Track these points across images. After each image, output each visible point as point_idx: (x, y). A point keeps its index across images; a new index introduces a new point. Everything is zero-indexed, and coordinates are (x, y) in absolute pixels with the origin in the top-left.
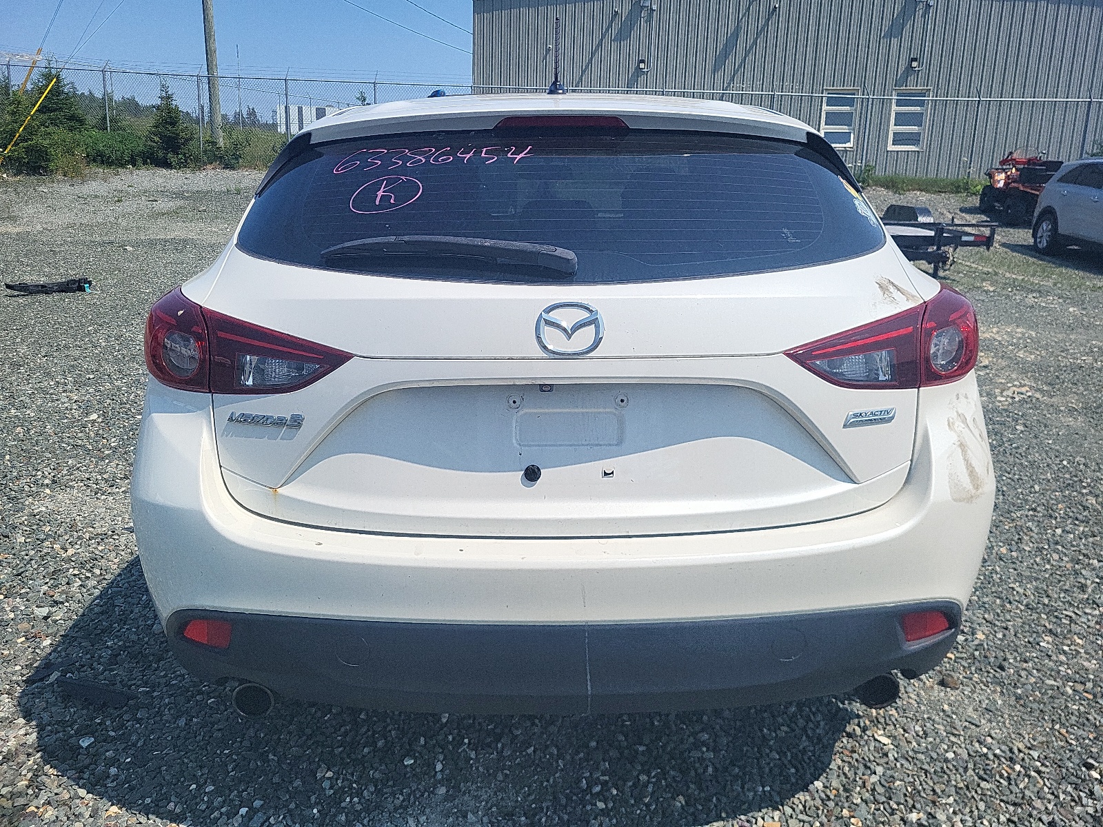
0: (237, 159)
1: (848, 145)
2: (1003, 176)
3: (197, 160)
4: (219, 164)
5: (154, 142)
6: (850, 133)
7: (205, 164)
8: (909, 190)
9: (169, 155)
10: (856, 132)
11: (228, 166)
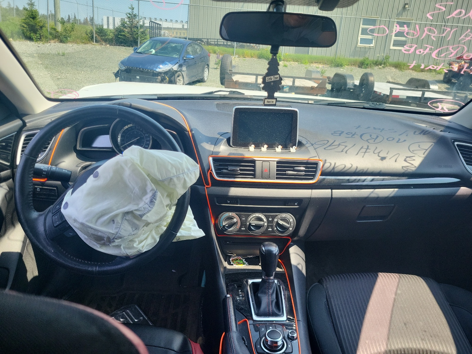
0: (66, 38)
1: (371, 45)
2: (457, 65)
3: (46, 37)
4: (57, 40)
5: (25, 27)
6: (373, 39)
7: (50, 39)
8: (406, 69)
9: (32, 34)
10: (376, 39)
11: (61, 41)
